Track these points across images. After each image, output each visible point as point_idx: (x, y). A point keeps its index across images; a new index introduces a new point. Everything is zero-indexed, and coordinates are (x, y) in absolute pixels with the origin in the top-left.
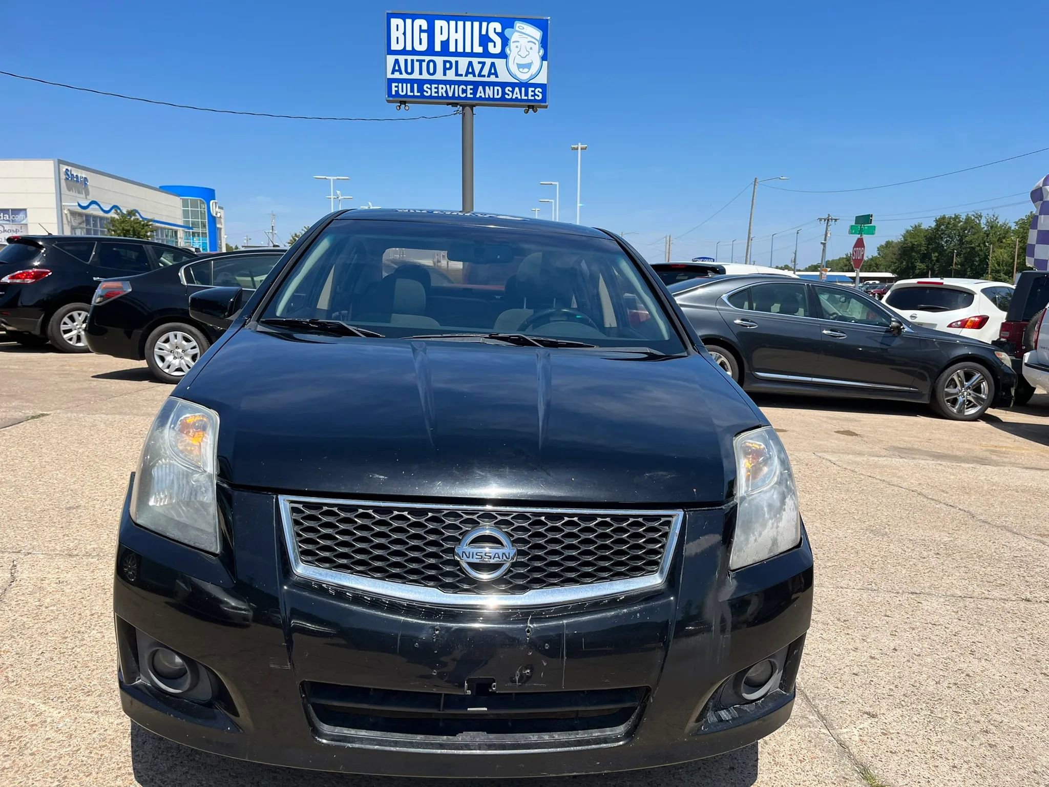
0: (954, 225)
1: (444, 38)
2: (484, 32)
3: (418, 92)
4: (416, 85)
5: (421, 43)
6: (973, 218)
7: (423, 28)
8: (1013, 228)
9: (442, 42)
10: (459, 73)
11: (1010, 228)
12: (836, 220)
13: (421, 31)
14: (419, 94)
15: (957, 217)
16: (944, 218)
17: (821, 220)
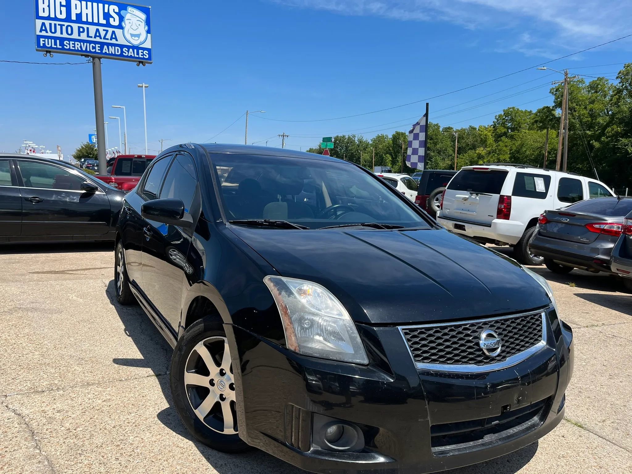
0: (343, 141)
1: (78, 11)
2: (106, 11)
3: (60, 46)
4: (58, 41)
5: (61, 14)
6: (351, 137)
7: (62, 4)
8: (370, 143)
9: (76, 14)
10: (90, 35)
11: (369, 143)
12: (287, 136)
13: (61, 5)
14: (61, 47)
15: (344, 136)
16: (338, 137)
17: (279, 136)
